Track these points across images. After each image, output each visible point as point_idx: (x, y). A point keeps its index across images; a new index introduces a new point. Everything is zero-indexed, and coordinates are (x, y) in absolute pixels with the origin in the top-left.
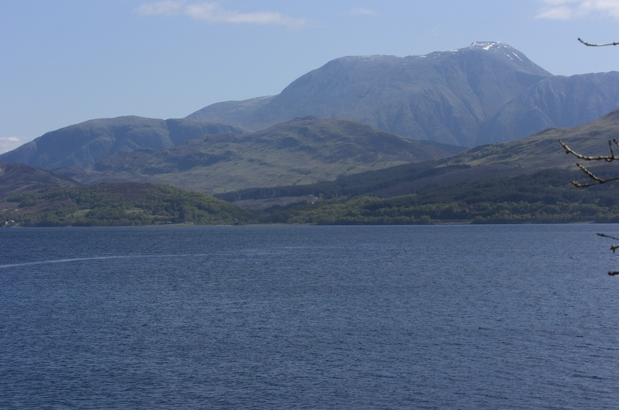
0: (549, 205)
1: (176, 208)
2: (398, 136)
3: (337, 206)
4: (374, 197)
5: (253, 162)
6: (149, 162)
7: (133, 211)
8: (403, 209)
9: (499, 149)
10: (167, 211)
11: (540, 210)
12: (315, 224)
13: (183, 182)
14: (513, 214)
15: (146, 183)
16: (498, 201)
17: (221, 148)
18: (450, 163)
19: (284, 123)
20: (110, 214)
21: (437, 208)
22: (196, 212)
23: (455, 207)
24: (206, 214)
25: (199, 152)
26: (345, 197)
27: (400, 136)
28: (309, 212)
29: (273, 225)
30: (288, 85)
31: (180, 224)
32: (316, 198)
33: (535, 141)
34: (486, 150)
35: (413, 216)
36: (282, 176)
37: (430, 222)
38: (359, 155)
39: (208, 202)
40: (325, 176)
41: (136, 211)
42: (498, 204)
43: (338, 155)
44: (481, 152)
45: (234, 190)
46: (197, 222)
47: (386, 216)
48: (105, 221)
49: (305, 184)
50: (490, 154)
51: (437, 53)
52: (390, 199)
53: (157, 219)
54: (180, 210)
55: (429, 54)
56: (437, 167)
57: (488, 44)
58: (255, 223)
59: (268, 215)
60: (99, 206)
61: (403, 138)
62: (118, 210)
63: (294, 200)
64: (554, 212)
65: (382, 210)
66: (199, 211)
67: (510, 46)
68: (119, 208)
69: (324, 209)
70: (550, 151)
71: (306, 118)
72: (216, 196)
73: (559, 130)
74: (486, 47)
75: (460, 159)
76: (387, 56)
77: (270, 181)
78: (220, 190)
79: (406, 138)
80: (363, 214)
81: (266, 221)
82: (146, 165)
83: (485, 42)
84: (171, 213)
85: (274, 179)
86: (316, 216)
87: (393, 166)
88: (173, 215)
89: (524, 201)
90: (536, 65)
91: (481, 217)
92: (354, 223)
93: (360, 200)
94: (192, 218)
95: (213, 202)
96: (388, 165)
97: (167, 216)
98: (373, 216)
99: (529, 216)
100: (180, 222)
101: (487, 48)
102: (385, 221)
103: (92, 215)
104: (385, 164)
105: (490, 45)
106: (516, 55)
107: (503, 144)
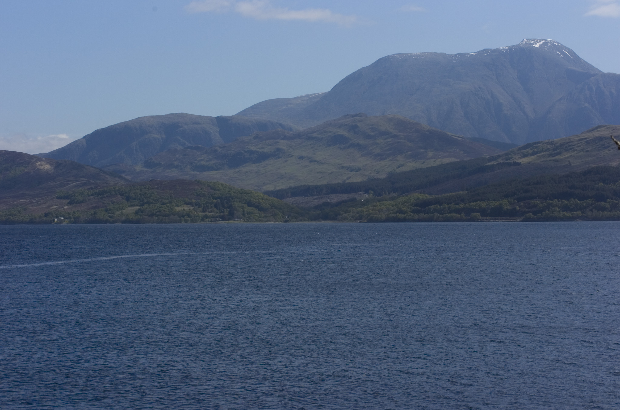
0: (599, 203)
1: (226, 205)
2: (448, 133)
3: (387, 203)
4: (424, 194)
5: (302, 159)
6: (199, 159)
7: (182, 208)
8: (453, 206)
9: (549, 147)
10: (217, 208)
11: (591, 207)
12: (365, 221)
13: (233, 179)
14: (563, 211)
15: (196, 180)
16: (548, 198)
17: (270, 145)
18: (500, 161)
19: (334, 120)
20: (160, 211)
21: (487, 205)
22: (246, 210)
23: (506, 204)
24: (256, 211)
25: (249, 149)
26: (395, 195)
27: (450, 134)
28: (359, 209)
29: (324, 223)
30: (338, 82)
31: (230, 221)
32: (366, 195)
33: (585, 138)
34: (536, 147)
35: (463, 213)
36: (332, 173)
37: (481, 219)
38: (410, 153)
39: (258, 199)
40: (376, 173)
41: (185, 208)
42: (548, 201)
43: (388, 152)
44: (531, 149)
45: (284, 187)
46: (247, 219)
47: (436, 214)
48: (155, 218)
49: (355, 181)
50: (541, 152)
51: (487, 50)
52: (440, 196)
53: (206, 217)
54: (230, 207)
55: (480, 51)
56: (487, 164)
57: (538, 41)
58: (305, 220)
59: (318, 212)
60: (149, 203)
61: (453, 136)
62: (168, 207)
63: (344, 197)
64: (604, 209)
65: (432, 207)
66: (249, 208)
67: (560, 44)
68: (168, 205)
69: (374, 206)
70: (599, 149)
71: (357, 115)
72: (265, 193)
73: (609, 127)
74: (537, 44)
75: (510, 156)
76: (437, 53)
77: (320, 178)
78: (270, 188)
79: (455, 135)
80: (414, 212)
81: (316, 218)
82: (196, 162)
83: (535, 39)
84: (221, 210)
85: (324, 176)
86: (366, 213)
87: (444, 163)
88: (223, 212)
89: (574, 199)
90: (587, 63)
91: (531, 215)
92: (404, 220)
93: (411, 197)
94: (242, 215)
95: (263, 199)
96: (438, 162)
97: (217, 213)
98: (423, 213)
99: (579, 213)
100: (229, 219)
101: (537, 46)
102: (435, 218)
103: (142, 212)
104: (435, 161)
105: (540, 42)
106: (566, 52)
107: (553, 141)
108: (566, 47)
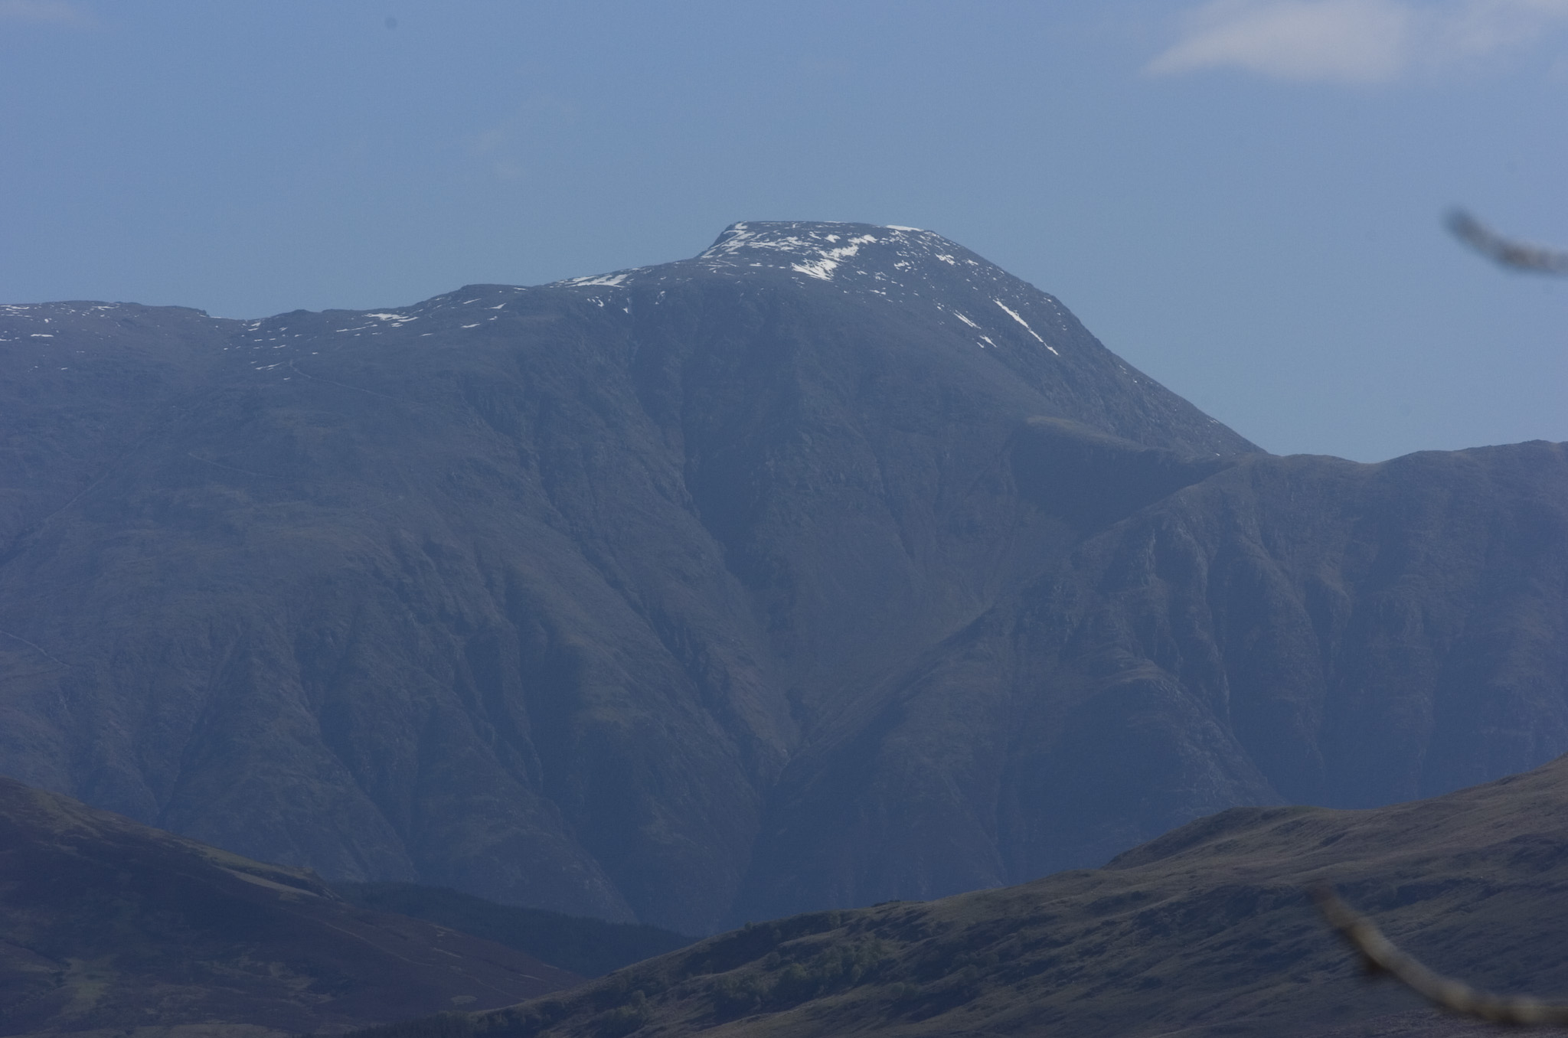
2: (211, 852)
9: (892, 949)
27: (225, 856)
33: (1138, 897)
34: (805, 952)
44: (771, 967)
50: (834, 984)
51: (481, 293)
57: (831, 238)
61: (243, 870)
67: (975, 257)
70: (1238, 966)
73: (1300, 824)
74: (818, 258)
75: (627, 1011)
79: (262, 866)
83: (812, 225)
90: (1154, 388)
101: (822, 270)
105: (843, 243)
106: (1017, 318)
107: (925, 914)
108: (1013, 282)
